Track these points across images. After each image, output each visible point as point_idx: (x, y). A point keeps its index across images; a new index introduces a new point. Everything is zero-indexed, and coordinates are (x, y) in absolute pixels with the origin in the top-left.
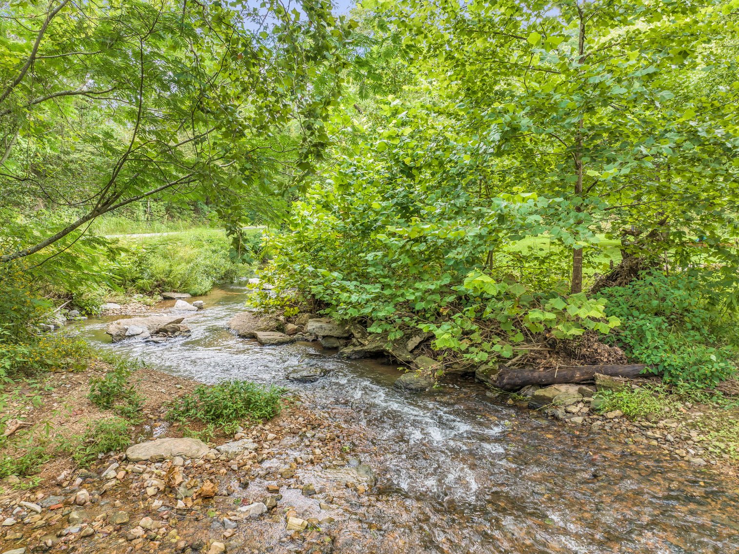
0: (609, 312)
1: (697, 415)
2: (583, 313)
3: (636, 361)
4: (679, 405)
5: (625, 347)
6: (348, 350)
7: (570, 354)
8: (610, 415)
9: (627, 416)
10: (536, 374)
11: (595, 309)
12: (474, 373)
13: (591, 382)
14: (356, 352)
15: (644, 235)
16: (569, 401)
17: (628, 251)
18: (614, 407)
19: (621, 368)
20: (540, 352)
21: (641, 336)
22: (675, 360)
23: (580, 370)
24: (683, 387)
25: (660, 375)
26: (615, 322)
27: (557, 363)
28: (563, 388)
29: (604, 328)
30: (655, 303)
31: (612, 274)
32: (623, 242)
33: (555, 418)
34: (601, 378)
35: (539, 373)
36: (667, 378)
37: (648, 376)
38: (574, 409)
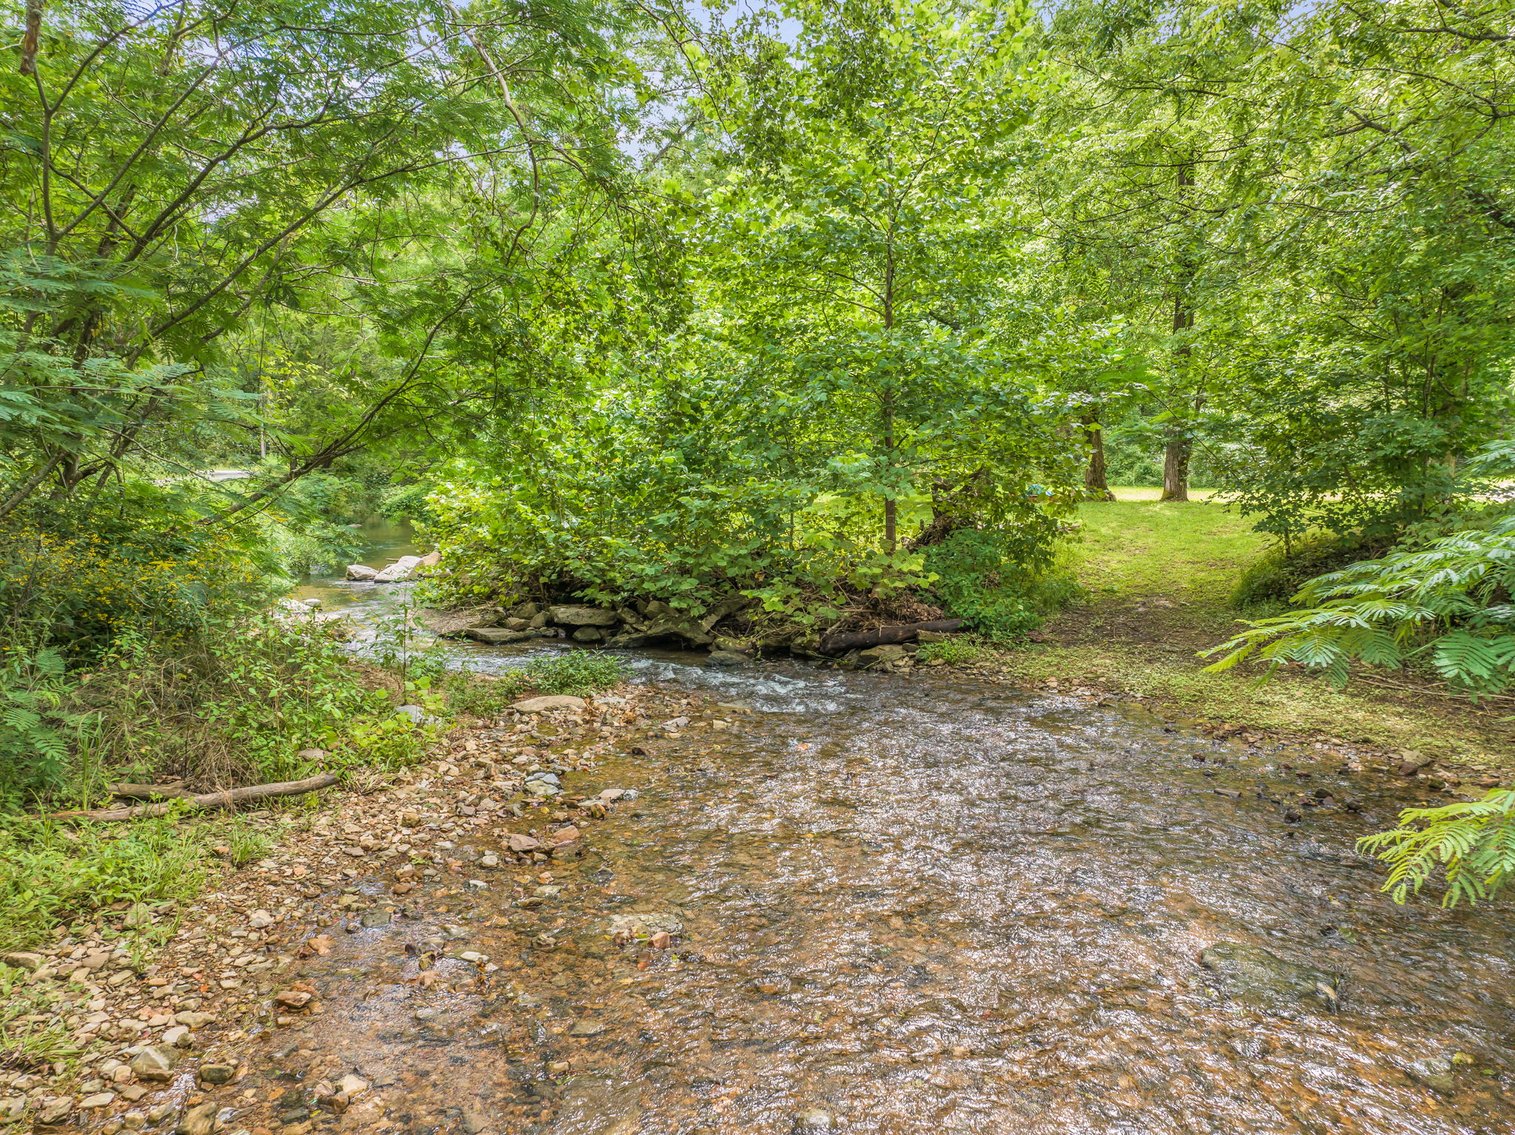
0: (927, 569)
1: (1008, 658)
2: (905, 568)
3: (956, 615)
4: (994, 652)
5: (944, 605)
6: (622, 639)
7: (892, 616)
8: (934, 663)
9: (949, 663)
10: (860, 636)
11: (916, 563)
12: (788, 647)
13: (914, 639)
14: (634, 640)
15: (957, 489)
16: (894, 657)
17: (941, 509)
18: (937, 657)
19: (941, 624)
20: (861, 614)
21: (958, 591)
22: (989, 612)
23: (900, 628)
24: (996, 635)
25: (976, 628)
26: (934, 577)
27: (881, 625)
28: (887, 648)
29: (924, 583)
30: (969, 560)
31: (924, 536)
32: (934, 499)
33: (884, 671)
34: (923, 634)
35: (863, 635)
36: (983, 630)
37: (966, 629)
38: (901, 663)
